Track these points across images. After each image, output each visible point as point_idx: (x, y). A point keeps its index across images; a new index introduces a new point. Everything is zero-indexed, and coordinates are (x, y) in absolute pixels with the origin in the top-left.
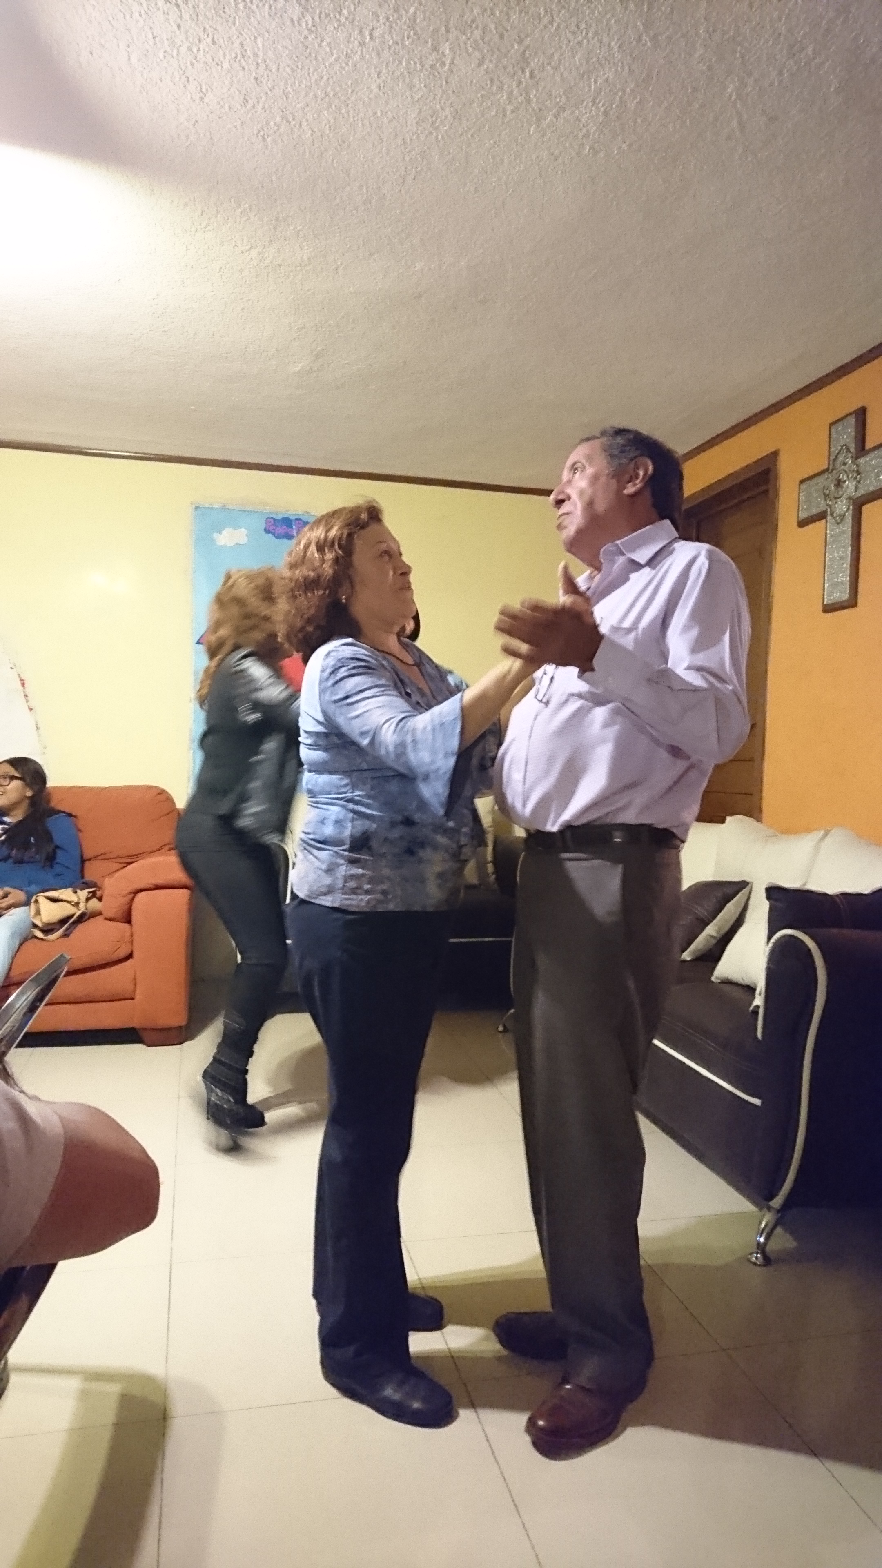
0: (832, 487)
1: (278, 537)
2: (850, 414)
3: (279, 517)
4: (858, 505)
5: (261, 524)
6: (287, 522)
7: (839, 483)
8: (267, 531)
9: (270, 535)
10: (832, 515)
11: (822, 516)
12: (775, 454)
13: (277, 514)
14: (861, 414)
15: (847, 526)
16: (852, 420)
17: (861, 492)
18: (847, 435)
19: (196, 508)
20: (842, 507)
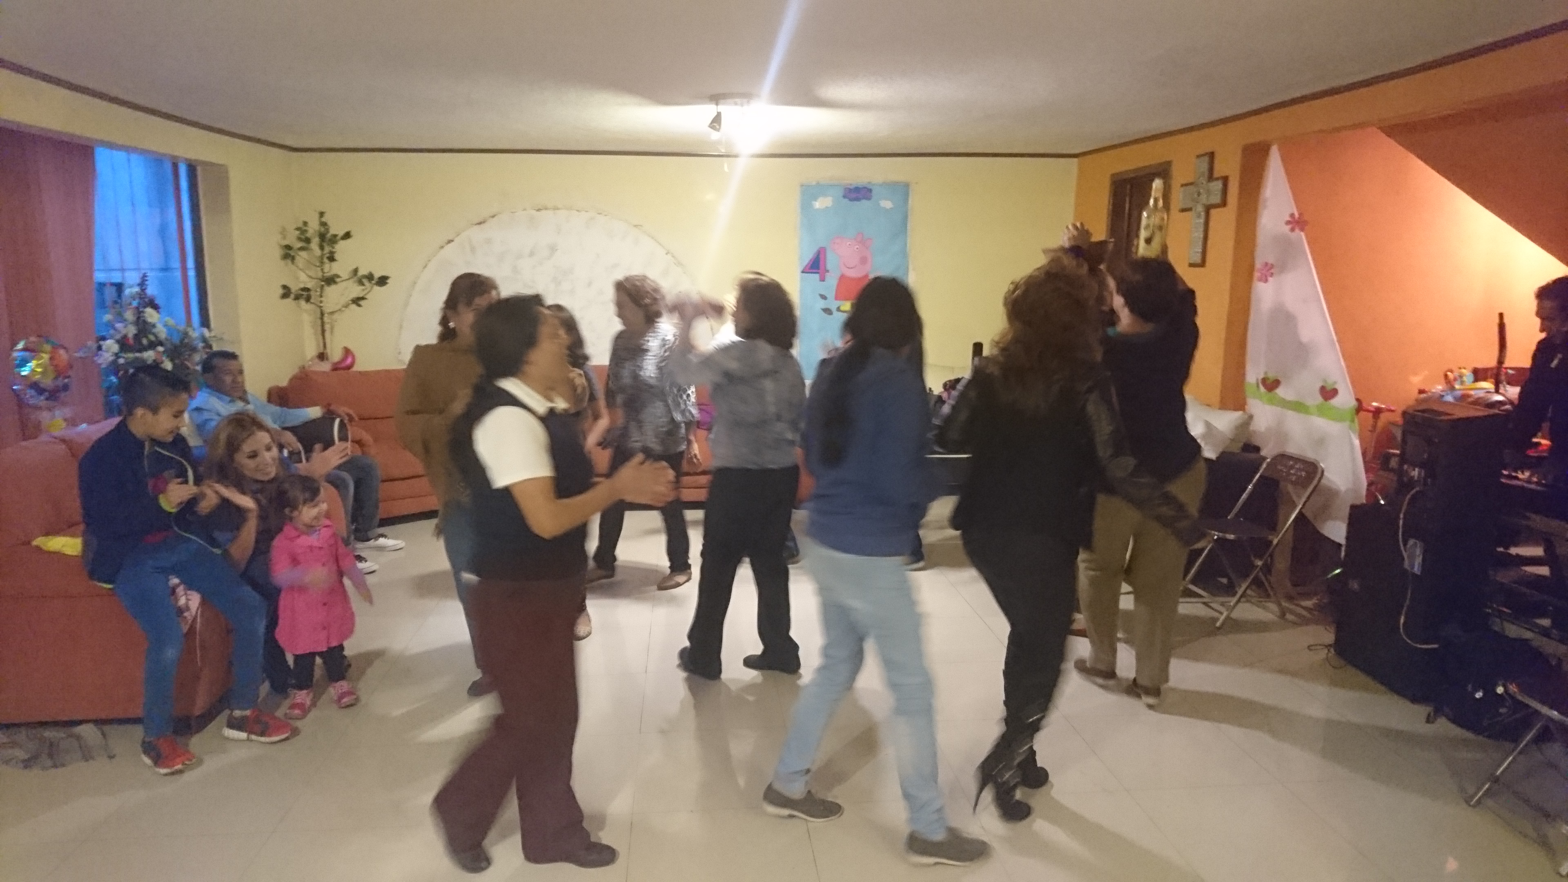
0: (1196, 196)
1: (851, 200)
2: (1206, 154)
3: (852, 187)
4: (1208, 209)
5: (841, 193)
6: (857, 190)
7: (1199, 194)
8: (844, 197)
9: (846, 200)
10: (1195, 211)
11: (1189, 209)
12: (1169, 163)
13: (851, 185)
14: (1212, 155)
15: (1202, 221)
16: (1206, 159)
17: (1209, 203)
18: (1204, 165)
19: (802, 186)
20: (1200, 209)
